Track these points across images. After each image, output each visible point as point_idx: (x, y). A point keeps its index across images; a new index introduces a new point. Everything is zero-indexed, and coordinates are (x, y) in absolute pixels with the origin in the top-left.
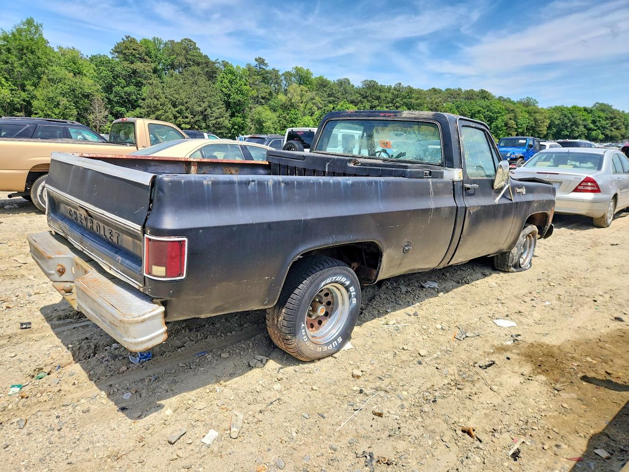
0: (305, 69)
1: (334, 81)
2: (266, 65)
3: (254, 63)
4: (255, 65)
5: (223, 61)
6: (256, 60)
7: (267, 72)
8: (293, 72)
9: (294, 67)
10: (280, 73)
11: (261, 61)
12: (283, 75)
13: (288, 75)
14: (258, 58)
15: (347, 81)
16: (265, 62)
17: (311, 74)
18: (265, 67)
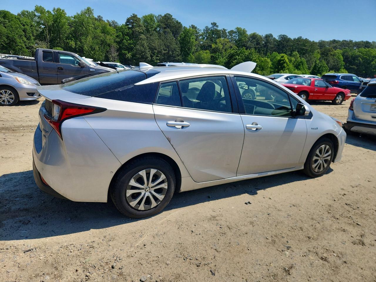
0: (243, 29)
1: (262, 35)
2: (217, 26)
3: (210, 26)
4: (211, 27)
5: (192, 25)
6: (212, 24)
9: (236, 28)
10: (227, 32)
11: (214, 24)
12: (229, 32)
13: (231, 32)
15: (271, 35)
16: (217, 24)
17: (247, 32)
18: (216, 28)
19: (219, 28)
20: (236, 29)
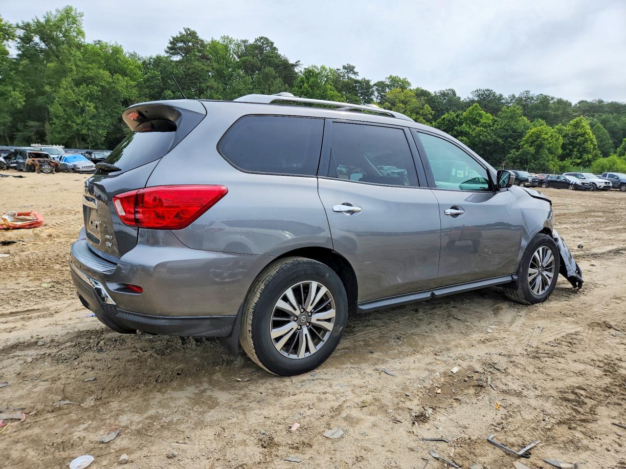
0: (402, 79)
1: (435, 92)
2: (355, 73)
4: (343, 73)
7: (357, 82)
8: (388, 82)
9: (388, 76)
10: (372, 83)
11: (350, 69)
12: (375, 85)
13: (381, 85)
14: (346, 65)
15: (452, 93)
16: (355, 70)
17: (409, 84)
18: (353, 76)
19: (359, 78)
20: (389, 78)
